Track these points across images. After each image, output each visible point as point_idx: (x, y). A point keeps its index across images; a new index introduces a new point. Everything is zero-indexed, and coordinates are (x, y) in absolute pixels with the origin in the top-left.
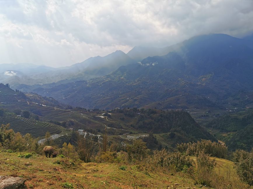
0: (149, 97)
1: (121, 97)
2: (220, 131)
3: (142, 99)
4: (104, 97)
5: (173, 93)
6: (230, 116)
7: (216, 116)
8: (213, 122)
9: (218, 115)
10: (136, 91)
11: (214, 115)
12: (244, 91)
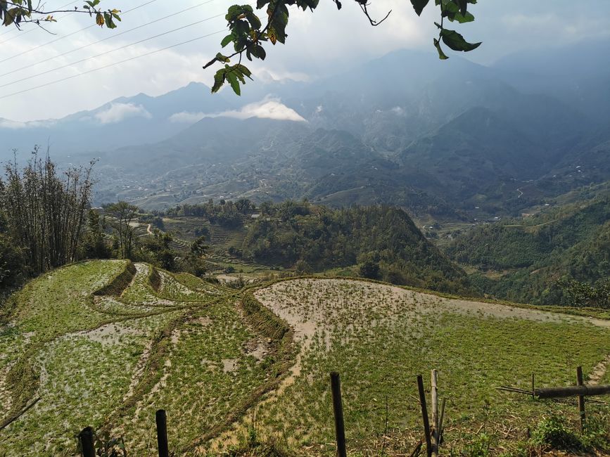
0: (278, 192)
1: (202, 193)
2: (480, 269)
3: (259, 198)
4: (155, 194)
5: (340, 183)
6: (503, 228)
7: (454, 236)
8: (458, 246)
9: (458, 233)
10: (244, 178)
11: (448, 233)
12: (512, 179)
